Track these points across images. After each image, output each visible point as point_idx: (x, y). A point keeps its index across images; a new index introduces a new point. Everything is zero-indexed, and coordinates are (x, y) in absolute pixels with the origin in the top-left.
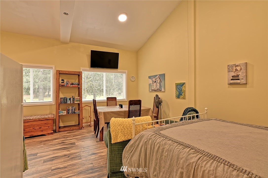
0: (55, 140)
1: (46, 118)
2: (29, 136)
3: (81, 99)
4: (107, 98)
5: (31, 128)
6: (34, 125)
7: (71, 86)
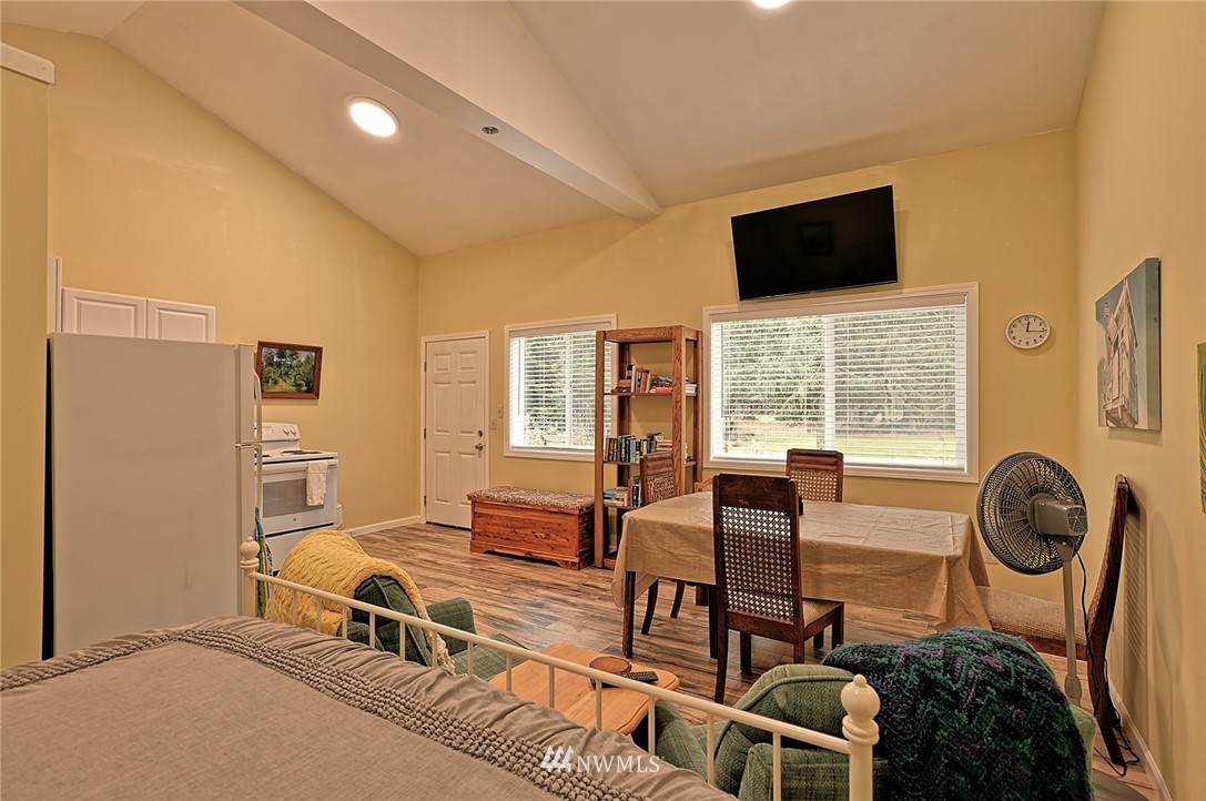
0: (548, 588)
1: (560, 507)
2: (523, 555)
3: (676, 448)
4: (791, 453)
5: (529, 532)
6: (534, 524)
7: (653, 391)
